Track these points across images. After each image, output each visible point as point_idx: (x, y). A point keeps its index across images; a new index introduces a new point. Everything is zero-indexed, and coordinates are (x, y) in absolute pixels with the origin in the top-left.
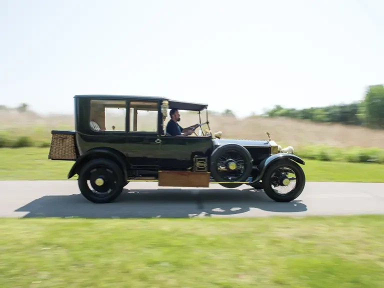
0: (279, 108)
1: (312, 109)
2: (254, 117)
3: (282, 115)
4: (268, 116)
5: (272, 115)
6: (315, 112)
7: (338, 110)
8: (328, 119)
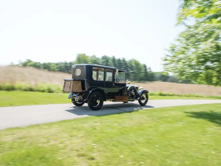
0: (29, 61)
1: (49, 64)
2: (12, 66)
3: (31, 66)
4: (21, 65)
5: (25, 65)
6: (51, 65)
7: (63, 65)
8: (57, 70)
